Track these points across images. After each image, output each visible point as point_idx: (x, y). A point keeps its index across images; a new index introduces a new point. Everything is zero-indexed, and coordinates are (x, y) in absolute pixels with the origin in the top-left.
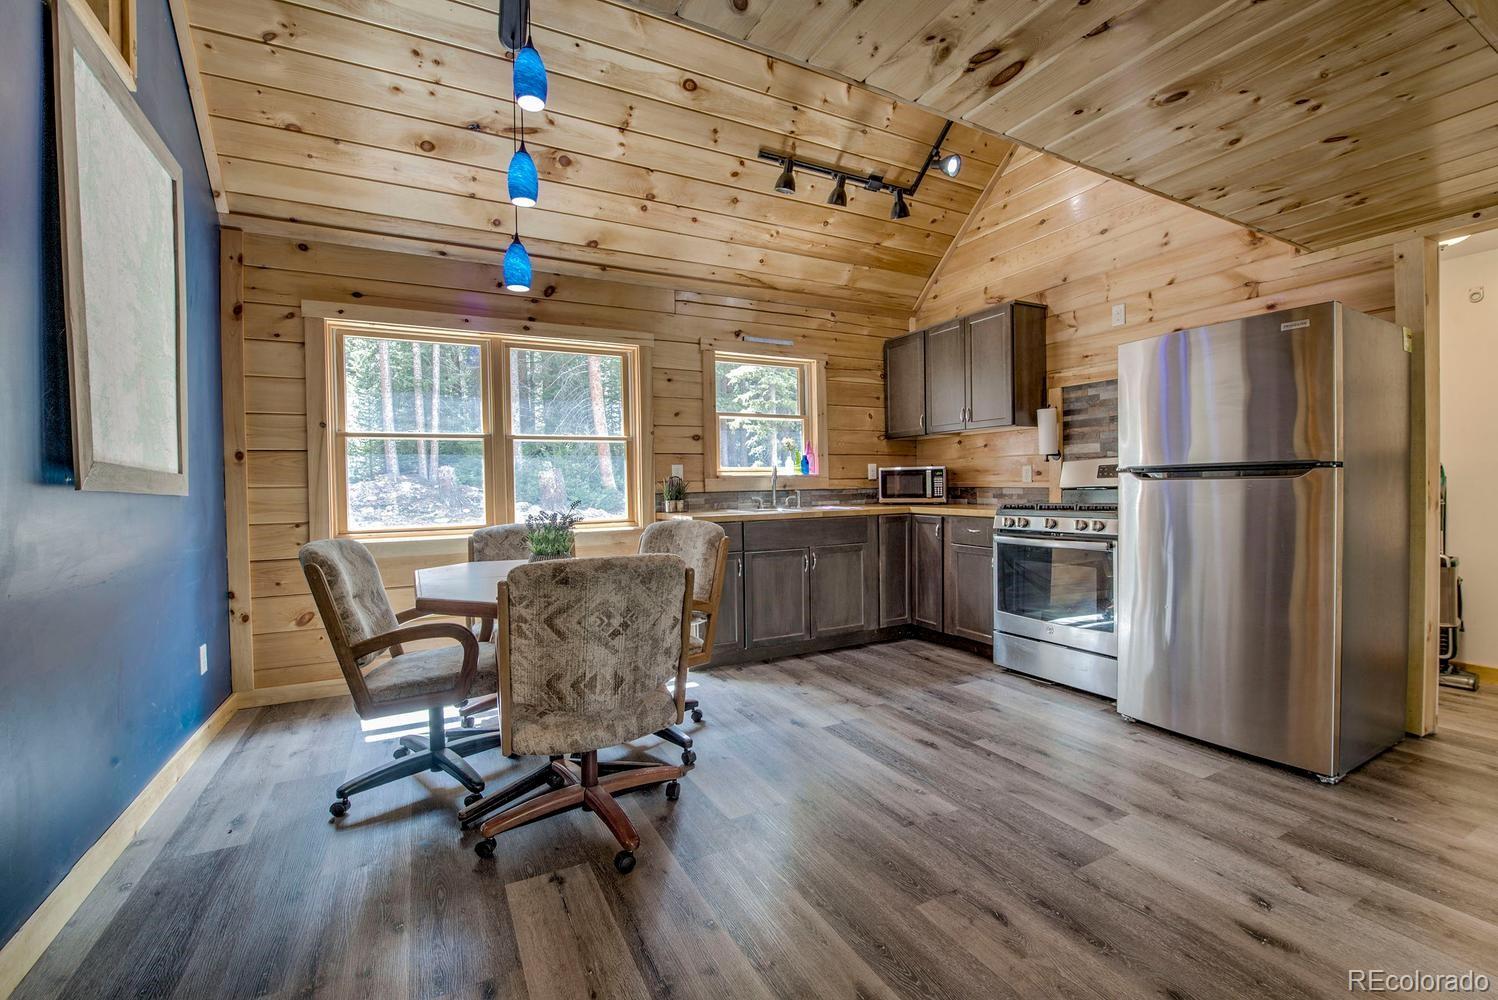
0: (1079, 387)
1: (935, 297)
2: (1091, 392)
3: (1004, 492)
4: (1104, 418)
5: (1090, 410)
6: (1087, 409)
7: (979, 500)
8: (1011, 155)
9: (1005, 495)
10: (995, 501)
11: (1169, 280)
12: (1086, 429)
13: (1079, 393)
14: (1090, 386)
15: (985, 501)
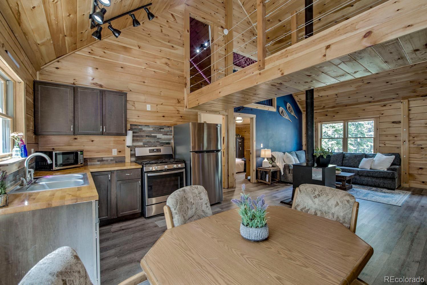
0: (136, 125)
1: (57, 68)
2: (140, 127)
3: (104, 159)
4: (144, 135)
5: (139, 133)
6: (138, 132)
7: (89, 163)
8: (109, 36)
9: (105, 160)
10: (99, 163)
11: (161, 103)
12: (138, 138)
13: (136, 127)
14: (139, 125)
15: (93, 163)
